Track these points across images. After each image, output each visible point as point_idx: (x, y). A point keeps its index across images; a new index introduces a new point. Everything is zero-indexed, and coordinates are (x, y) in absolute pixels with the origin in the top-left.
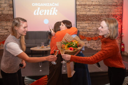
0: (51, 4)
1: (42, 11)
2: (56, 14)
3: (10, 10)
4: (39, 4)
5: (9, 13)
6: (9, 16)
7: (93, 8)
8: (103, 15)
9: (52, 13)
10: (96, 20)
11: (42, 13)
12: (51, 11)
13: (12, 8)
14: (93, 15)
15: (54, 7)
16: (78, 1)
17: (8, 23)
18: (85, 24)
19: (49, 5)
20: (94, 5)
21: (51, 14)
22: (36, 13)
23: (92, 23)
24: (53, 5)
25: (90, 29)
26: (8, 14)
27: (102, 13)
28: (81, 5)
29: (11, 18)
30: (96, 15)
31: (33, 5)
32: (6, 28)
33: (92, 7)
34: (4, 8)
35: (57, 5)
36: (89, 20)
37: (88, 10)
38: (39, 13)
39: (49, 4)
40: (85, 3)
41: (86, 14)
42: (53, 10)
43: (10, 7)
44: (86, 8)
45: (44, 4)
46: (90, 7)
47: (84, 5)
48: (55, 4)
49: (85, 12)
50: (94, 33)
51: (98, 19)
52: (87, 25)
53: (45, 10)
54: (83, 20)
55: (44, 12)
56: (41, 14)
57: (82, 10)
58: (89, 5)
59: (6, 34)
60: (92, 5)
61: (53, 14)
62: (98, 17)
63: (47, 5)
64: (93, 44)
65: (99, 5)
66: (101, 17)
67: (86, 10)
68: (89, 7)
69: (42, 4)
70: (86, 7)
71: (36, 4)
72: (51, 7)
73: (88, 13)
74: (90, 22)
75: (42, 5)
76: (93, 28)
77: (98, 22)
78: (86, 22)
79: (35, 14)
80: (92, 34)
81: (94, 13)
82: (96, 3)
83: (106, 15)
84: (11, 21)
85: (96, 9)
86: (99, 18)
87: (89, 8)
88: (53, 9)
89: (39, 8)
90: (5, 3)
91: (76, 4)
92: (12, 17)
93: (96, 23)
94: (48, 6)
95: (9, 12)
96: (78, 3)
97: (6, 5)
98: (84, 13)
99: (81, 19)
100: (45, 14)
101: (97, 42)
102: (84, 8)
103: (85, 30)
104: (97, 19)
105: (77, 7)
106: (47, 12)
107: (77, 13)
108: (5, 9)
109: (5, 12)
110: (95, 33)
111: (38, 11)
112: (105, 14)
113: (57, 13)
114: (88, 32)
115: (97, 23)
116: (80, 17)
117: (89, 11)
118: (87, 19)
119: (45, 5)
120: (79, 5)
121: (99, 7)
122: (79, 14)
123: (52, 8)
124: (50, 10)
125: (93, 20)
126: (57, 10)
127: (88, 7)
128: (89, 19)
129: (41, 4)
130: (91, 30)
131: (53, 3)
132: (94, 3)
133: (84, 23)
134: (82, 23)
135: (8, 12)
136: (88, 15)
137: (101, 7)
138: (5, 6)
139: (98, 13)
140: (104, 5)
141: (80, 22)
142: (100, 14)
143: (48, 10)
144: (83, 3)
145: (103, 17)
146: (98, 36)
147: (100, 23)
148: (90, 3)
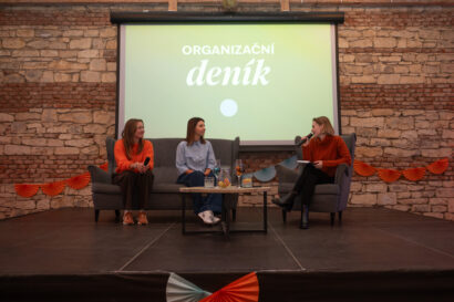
0: (247, 47)
1: (216, 71)
2: (264, 82)
3: (107, 71)
4: (206, 49)
5: (104, 80)
6: (100, 89)
7: (399, 59)
8: (439, 86)
9: (251, 78)
10: (415, 103)
11: (214, 79)
12: (248, 70)
13: (115, 64)
14: (403, 85)
15: (258, 57)
16: (345, 38)
17: (95, 113)
18: (374, 120)
19: (241, 51)
20: (403, 51)
21: (245, 82)
22: (194, 79)
23: (398, 114)
24: (256, 50)
25: (392, 136)
26: (97, 85)
27: (435, 81)
28: (355, 51)
29: (108, 98)
30: (411, 86)
31: (187, 50)
32: (87, 130)
33: (396, 58)
34: (88, 64)
35: (268, 51)
36: (386, 104)
37: (383, 66)
38: (204, 78)
39: (240, 47)
40: (370, 45)
41: (375, 84)
42: (254, 68)
43: (109, 61)
44: (372, 63)
45: (223, 47)
46: (390, 59)
47: (366, 50)
48: (263, 47)
49: (370, 74)
50: (407, 154)
51: (422, 99)
52: (379, 122)
53: (228, 69)
54: (366, 105)
55: (223, 74)
56: (210, 82)
57: (360, 69)
58: (385, 52)
59: (86, 151)
60: (395, 50)
61: (255, 82)
62: (421, 95)
63: (235, 49)
64: (407, 194)
65: (424, 51)
66: (434, 95)
67: (375, 66)
68: (385, 59)
69: (215, 47)
70: (374, 59)
71: (196, 50)
72: (248, 57)
73: (383, 80)
74: (390, 111)
75: (216, 50)
76: (405, 135)
77: (422, 112)
78: (378, 111)
79: (189, 82)
80: (400, 159)
81: (404, 81)
82: (412, 44)
84: (106, 107)
85: (413, 63)
86: (424, 96)
87: (384, 63)
88: (256, 64)
89: (205, 63)
90: (92, 48)
91: (337, 48)
92: (110, 95)
93: (414, 116)
94: (237, 53)
95: (104, 75)
96: (343, 44)
97: (94, 53)
98: (367, 79)
99: (358, 99)
100: (225, 82)
101: (422, 187)
102: (365, 61)
103: (373, 142)
104: (417, 99)
105: (341, 59)
106: (232, 76)
107: (341, 77)
108: (91, 68)
109: (90, 77)
110: (414, 153)
111: (202, 70)
112: (449, 81)
113: (266, 77)
114: (383, 148)
115: (421, 115)
116: (353, 95)
117: (386, 72)
118: (381, 99)
119: (228, 52)
120: (347, 52)
121: (423, 57)
122: (347, 84)
123: (252, 62)
124: (242, 68)
125: (404, 103)
126: (268, 70)
127: (380, 58)
128: (387, 99)
129: (212, 49)
130: (394, 142)
131: (256, 45)
132: (402, 44)
133: (367, 114)
134: (360, 114)
135: (101, 77)
136: (382, 88)
137: (432, 58)
138: (91, 59)
139: (420, 80)
140: (443, 51)
141: (354, 113)
142: (429, 82)
143: (238, 70)
144: (361, 44)
145: (443, 94)
146: (426, 164)
147: (431, 114)
148: (390, 44)
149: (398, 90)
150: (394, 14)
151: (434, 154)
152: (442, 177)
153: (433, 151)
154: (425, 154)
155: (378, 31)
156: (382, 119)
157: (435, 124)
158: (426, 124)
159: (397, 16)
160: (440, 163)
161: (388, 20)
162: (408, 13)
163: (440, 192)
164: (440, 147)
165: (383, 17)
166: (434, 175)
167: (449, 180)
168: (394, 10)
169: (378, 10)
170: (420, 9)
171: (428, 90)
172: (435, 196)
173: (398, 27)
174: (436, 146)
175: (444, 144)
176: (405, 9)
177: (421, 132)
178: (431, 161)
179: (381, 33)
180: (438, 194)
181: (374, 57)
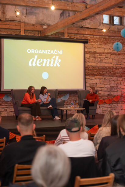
0: (52, 51)
1: (40, 60)
4: (36, 51)
7: (105, 57)
8: (118, 68)
10: (110, 74)
11: (40, 64)
12: (52, 60)
14: (106, 67)
15: (56, 55)
18: (95, 80)
19: (50, 52)
20: (106, 54)
22: (32, 63)
23: (104, 78)
24: (56, 52)
25: (101, 87)
27: (117, 66)
28: (90, 53)
30: (109, 68)
31: (29, 51)
33: (103, 56)
35: (60, 53)
36: (99, 74)
37: (99, 59)
38: (36, 63)
39: (49, 51)
40: (95, 51)
41: (96, 66)
42: (55, 59)
44: (95, 58)
45: (43, 51)
46: (102, 57)
47: (94, 53)
48: (58, 51)
49: (94, 62)
50: (107, 93)
51: (112, 73)
52: (97, 81)
53: (45, 60)
54: (93, 75)
55: (43, 62)
56: (38, 65)
57: (91, 60)
58: (100, 54)
60: (104, 53)
61: (55, 65)
62: (112, 71)
63: (48, 51)
64: (106, 109)
65: (113, 54)
66: (116, 71)
67: (97, 59)
68: (100, 56)
69: (40, 50)
70: (96, 56)
71: (33, 51)
72: (52, 55)
73: (99, 65)
74: (101, 77)
75: (40, 52)
76: (106, 86)
77: (112, 77)
78: (97, 77)
79: (30, 65)
80: (104, 96)
81: (106, 65)
82: (110, 51)
83: (122, 68)
85: (110, 59)
86: (113, 71)
87: (100, 58)
89: (36, 57)
91: (85, 52)
93: (109, 79)
94: (48, 53)
96: (87, 50)
98: (94, 64)
100: (44, 65)
101: (111, 106)
102: (93, 57)
104: (110, 73)
105: (86, 56)
106: (46, 62)
110: (108, 93)
111: (35, 60)
112: (121, 66)
113: (59, 64)
115: (111, 79)
116: (88, 71)
117: (101, 62)
118: (98, 72)
119: (45, 53)
121: (113, 56)
122: (87, 66)
123: (54, 57)
125: (106, 74)
126: (60, 60)
127: (98, 56)
128: (100, 72)
129: (39, 51)
130: (102, 89)
131: (55, 50)
132: (106, 51)
133: (93, 78)
134: (91, 78)
136: (99, 68)
137: (116, 57)
139: (111, 65)
140: (120, 54)
141: (89, 77)
142: (115, 66)
143: (49, 60)
144: (92, 50)
145: (119, 71)
146: (112, 97)
147: (115, 78)
148: (102, 50)
149: (104, 69)
150: (104, 38)
151: (115, 94)
152: (117, 102)
153: (115, 92)
154: (112, 94)
155: (98, 45)
156: (99, 80)
157: (116, 82)
158: (113, 82)
159: (104, 39)
160: (117, 97)
161: (101, 41)
162: (109, 39)
163: (116, 108)
164: (117, 91)
165: (100, 40)
166: (115, 101)
167: (120, 103)
168: (104, 37)
169: (98, 37)
170: (113, 37)
171: (114, 69)
172: (115, 109)
173: (105, 44)
174: (116, 91)
175: (119, 90)
176: (107, 37)
177: (112, 85)
178: (114, 96)
179: (99, 46)
180: (116, 109)
181: (97, 55)
